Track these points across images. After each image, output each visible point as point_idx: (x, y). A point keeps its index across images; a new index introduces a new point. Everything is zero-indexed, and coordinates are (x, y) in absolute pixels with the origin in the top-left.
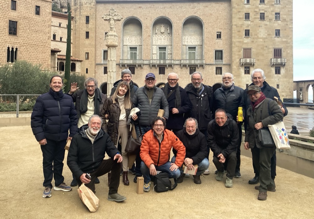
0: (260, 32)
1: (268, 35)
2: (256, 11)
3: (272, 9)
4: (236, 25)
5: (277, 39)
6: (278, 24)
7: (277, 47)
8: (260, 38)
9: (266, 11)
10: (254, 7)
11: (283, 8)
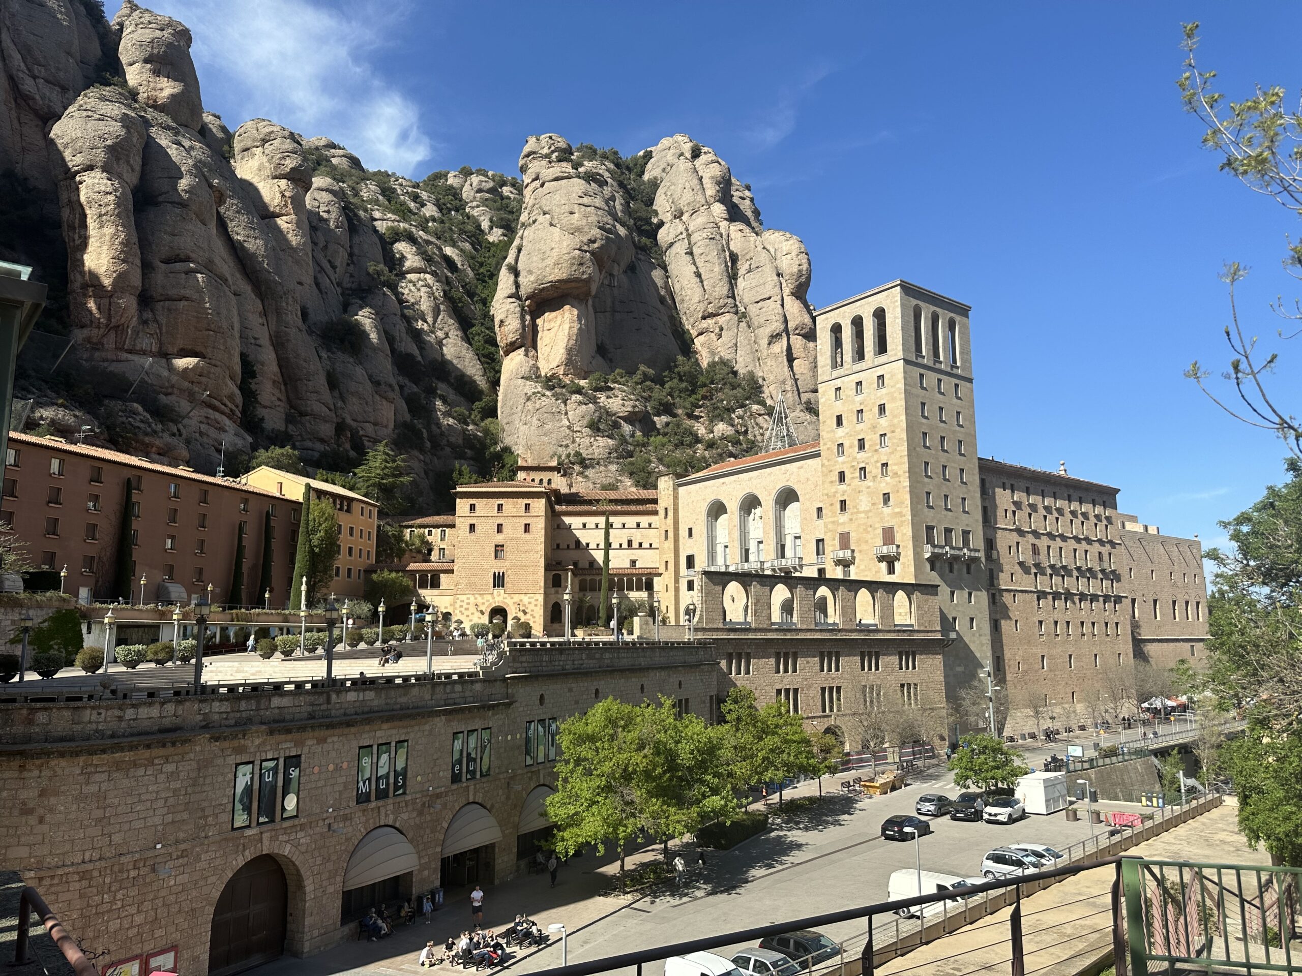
0: (861, 501)
1: (873, 504)
2: (853, 466)
3: (875, 458)
4: (827, 495)
5: (887, 510)
6: (887, 484)
7: (886, 525)
8: (861, 512)
9: (867, 464)
10: (850, 459)
11: (892, 453)
